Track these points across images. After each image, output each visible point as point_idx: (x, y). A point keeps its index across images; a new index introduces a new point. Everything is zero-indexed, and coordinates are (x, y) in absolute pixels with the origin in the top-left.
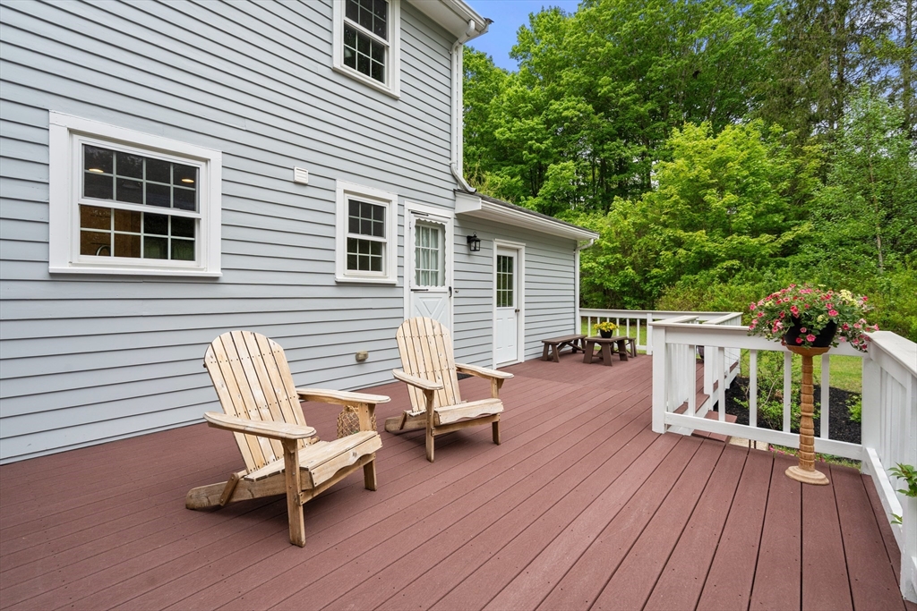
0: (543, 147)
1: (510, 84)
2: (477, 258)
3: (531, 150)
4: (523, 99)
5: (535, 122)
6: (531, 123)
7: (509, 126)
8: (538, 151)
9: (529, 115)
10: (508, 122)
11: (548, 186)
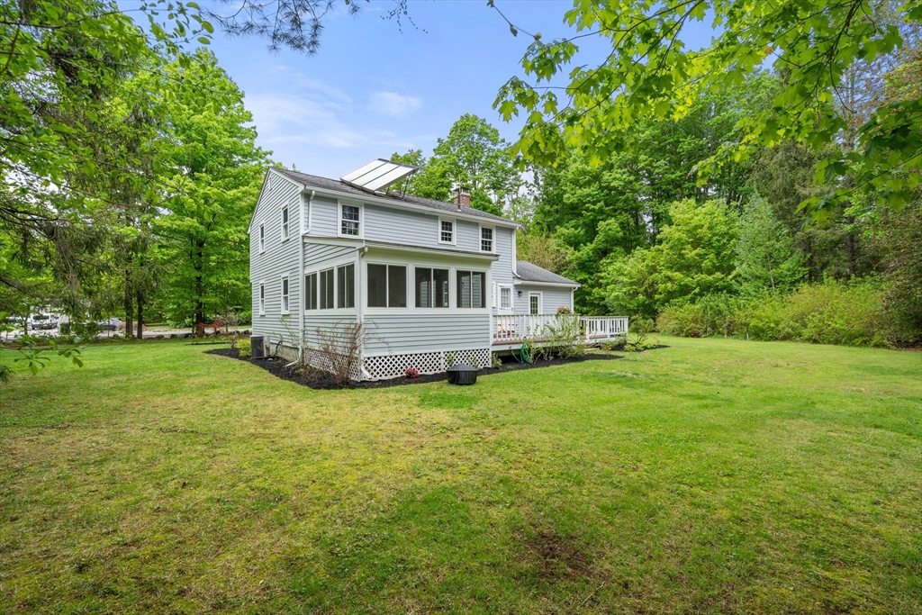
0: (596, 207)
1: (575, 161)
2: (522, 298)
3: (587, 210)
4: (584, 173)
5: (592, 189)
6: (587, 191)
7: (573, 192)
8: (593, 210)
9: (588, 184)
10: (572, 189)
11: (600, 237)
